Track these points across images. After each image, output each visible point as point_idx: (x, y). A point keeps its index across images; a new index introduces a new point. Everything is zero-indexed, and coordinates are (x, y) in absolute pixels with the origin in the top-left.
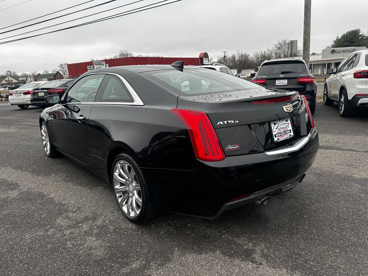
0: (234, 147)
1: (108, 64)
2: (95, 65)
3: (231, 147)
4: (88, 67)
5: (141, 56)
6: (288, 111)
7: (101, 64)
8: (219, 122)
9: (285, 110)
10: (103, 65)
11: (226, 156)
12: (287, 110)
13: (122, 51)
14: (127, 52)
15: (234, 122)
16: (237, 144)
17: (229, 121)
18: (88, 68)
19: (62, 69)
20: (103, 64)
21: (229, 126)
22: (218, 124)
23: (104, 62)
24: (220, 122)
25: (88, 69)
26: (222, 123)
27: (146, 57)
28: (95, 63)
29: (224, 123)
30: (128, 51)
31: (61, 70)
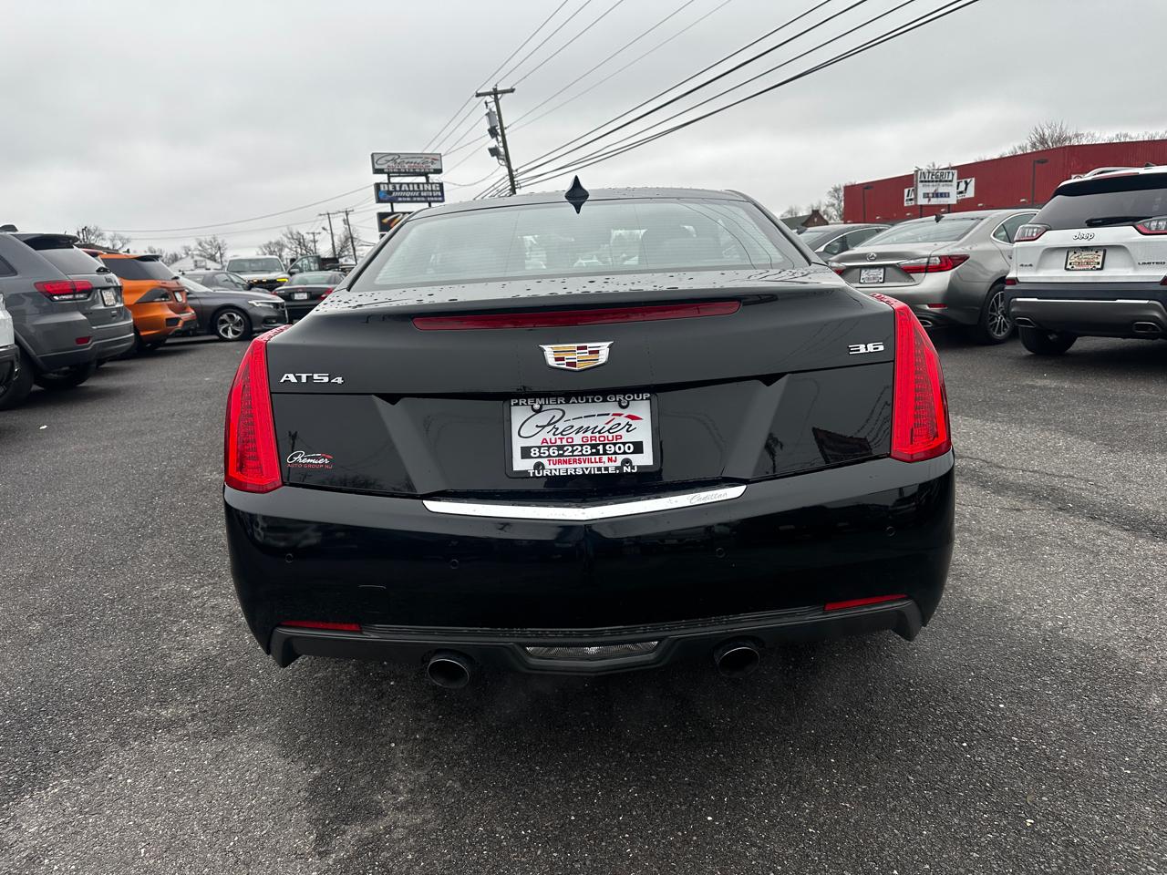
0: (313, 461)
1: (973, 179)
2: (920, 185)
3: (302, 458)
4: (906, 191)
5: (1123, 140)
6: (565, 366)
7: (941, 181)
8: (286, 375)
9: (551, 361)
10: (951, 181)
11: (284, 484)
12: (557, 359)
13: (1039, 129)
14: (1061, 128)
15: (330, 381)
16: (325, 453)
17: (316, 376)
18: (906, 194)
19: (836, 202)
20: (950, 178)
21: (311, 390)
22: (282, 381)
23: (955, 172)
24: (289, 375)
25: (906, 198)
26: (292, 378)
27: (1146, 139)
28: (923, 179)
29: (299, 378)
30: (1064, 127)
31: (833, 205)
